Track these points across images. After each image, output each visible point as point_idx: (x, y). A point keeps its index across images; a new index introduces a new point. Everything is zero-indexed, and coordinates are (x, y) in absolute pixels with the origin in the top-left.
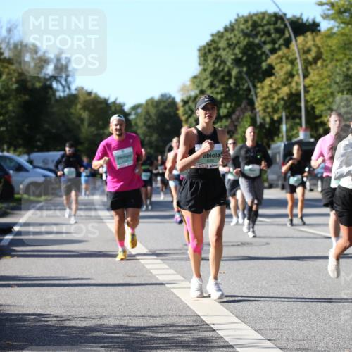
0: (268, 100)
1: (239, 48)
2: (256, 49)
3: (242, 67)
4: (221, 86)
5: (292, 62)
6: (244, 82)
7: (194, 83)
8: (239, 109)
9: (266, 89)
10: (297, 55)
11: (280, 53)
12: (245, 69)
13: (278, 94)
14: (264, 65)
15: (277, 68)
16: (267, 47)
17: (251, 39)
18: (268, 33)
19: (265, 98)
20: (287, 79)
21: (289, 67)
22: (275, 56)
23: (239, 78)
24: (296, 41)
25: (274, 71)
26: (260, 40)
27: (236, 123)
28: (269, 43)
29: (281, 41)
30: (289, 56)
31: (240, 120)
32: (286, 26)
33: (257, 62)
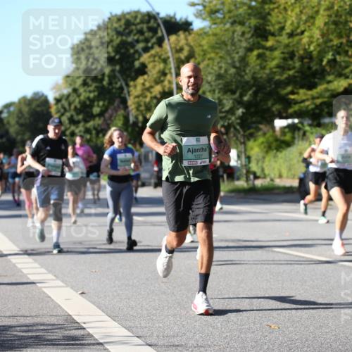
0: (141, 98)
1: (112, 46)
2: (129, 47)
3: (115, 65)
4: (94, 85)
5: (165, 61)
6: (117, 80)
7: (67, 81)
8: (112, 107)
9: (139, 88)
10: (170, 54)
11: (153, 52)
12: (118, 68)
13: (151, 93)
14: (137, 64)
15: (150, 66)
16: (140, 46)
17: (124, 38)
18: (141, 32)
19: (138, 97)
20: (160, 78)
21: (162, 66)
22: (148, 54)
23: (112, 77)
24: (169, 40)
25: (146, 70)
26: (133, 39)
27: (109, 122)
28: (142, 41)
29: (154, 40)
30: (162, 55)
31: (113, 118)
32: (159, 25)
33: (130, 60)
